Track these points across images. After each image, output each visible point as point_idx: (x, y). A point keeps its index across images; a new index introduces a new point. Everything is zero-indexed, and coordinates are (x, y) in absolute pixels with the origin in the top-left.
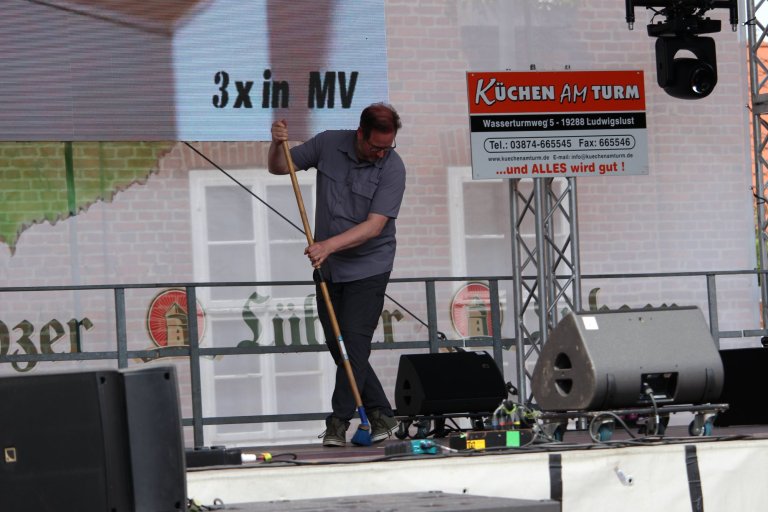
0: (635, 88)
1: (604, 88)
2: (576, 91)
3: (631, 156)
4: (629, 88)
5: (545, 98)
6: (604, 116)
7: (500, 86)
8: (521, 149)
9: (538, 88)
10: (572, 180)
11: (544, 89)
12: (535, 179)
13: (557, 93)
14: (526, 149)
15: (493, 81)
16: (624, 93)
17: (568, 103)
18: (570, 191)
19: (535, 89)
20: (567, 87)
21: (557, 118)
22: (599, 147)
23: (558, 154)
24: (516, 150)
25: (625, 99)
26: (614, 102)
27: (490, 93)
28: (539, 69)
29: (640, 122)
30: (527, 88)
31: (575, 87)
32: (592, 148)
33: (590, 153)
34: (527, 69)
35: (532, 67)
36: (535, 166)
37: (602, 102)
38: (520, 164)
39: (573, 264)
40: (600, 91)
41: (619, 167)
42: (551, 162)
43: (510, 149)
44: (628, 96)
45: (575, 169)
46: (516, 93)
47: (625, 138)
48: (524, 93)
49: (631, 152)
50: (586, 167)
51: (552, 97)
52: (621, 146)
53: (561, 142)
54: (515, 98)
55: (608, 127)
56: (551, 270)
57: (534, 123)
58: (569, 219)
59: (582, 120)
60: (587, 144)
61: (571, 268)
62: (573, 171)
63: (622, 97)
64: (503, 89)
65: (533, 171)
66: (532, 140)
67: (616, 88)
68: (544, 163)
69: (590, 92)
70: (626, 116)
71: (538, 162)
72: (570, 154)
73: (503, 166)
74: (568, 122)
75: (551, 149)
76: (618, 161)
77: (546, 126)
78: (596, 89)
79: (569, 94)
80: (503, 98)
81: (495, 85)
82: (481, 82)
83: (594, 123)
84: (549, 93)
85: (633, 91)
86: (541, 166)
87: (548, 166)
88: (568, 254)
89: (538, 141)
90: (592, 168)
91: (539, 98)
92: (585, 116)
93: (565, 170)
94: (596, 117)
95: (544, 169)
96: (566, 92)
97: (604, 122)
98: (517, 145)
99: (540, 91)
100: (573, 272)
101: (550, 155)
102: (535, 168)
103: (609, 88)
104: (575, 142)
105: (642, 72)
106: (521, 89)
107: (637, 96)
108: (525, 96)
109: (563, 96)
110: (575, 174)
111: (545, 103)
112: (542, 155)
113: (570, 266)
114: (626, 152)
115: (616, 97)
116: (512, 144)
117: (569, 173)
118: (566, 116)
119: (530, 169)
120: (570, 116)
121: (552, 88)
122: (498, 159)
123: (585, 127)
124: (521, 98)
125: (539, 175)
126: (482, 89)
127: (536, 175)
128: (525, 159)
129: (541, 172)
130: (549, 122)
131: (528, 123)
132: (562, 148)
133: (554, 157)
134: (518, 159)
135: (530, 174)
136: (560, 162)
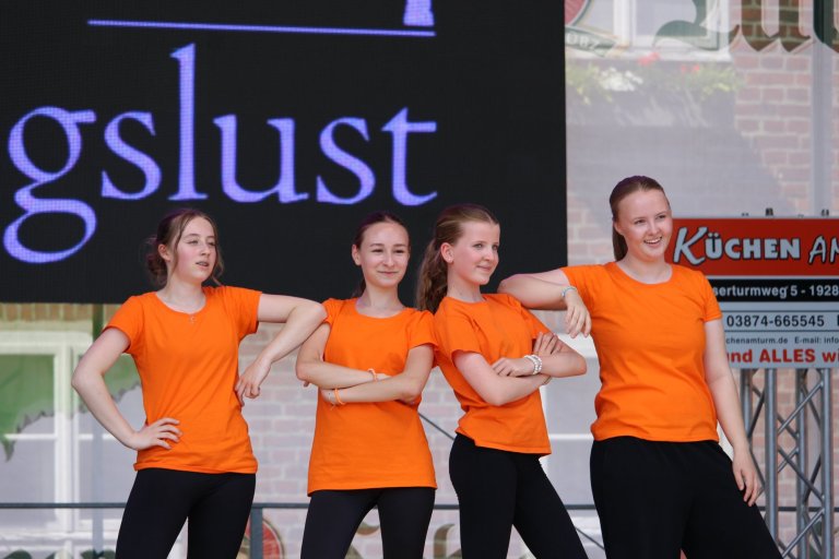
2: (834, 248)
5: (784, 255)
7: (714, 238)
8: (743, 327)
9: (775, 242)
10: (826, 373)
11: (784, 243)
12: (767, 370)
13: (805, 249)
14: (752, 327)
15: (703, 230)
17: (821, 264)
18: (822, 389)
19: (770, 244)
20: (820, 240)
21: (801, 284)
23: (802, 336)
24: (735, 327)
27: (698, 248)
28: (779, 214)
30: (757, 242)
31: (834, 241)
34: (761, 214)
35: (769, 211)
36: (765, 352)
38: (742, 349)
39: (823, 493)
42: (791, 348)
45: (828, 357)
46: (739, 248)
48: (751, 248)
51: (796, 254)
53: (808, 319)
54: (737, 255)
56: (802, 499)
57: (766, 292)
58: (820, 421)
61: (820, 498)
62: (826, 360)
64: (718, 243)
65: (762, 359)
66: (761, 316)
68: (779, 348)
71: (769, 348)
72: (822, 336)
74: (820, 290)
75: (791, 327)
77: (784, 295)
79: (824, 251)
80: (718, 254)
81: (706, 236)
82: (684, 231)
84: (791, 248)
86: (774, 352)
87: (785, 352)
88: (817, 485)
89: (771, 317)
91: (775, 255)
93: (813, 358)
95: (780, 355)
96: (820, 247)
98: (736, 321)
99: (778, 248)
100: (823, 503)
101: (790, 337)
102: (764, 356)
104: (830, 321)
106: (746, 242)
108: (752, 253)
109: (812, 254)
110: (829, 364)
111: (787, 263)
112: (777, 336)
113: (818, 496)
116: (730, 321)
117: (819, 362)
118: (816, 283)
119: (757, 355)
120: (823, 283)
121: (796, 242)
124: (747, 255)
125: (772, 365)
126: (685, 242)
127: (765, 364)
128: (748, 341)
129: (775, 360)
130: (793, 288)
131: (755, 291)
132: (809, 327)
133: (796, 340)
134: (738, 341)
135: (755, 363)
136: (805, 346)
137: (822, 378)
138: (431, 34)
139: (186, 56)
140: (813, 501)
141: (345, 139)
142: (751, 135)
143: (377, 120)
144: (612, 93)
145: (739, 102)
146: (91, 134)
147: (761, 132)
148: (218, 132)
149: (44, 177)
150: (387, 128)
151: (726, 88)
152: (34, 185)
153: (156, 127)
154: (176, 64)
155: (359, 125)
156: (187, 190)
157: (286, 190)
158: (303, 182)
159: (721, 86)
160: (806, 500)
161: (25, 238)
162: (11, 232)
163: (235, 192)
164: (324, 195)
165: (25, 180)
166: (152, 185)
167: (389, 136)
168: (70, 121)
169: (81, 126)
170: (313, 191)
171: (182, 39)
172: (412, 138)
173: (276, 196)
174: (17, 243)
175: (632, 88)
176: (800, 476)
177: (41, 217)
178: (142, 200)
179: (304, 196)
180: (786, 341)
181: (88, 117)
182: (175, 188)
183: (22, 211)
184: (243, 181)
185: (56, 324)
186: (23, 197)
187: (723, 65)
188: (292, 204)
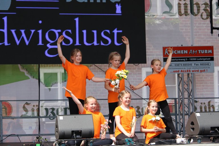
0: (211, 50)
1: (202, 51)
2: (194, 51)
3: (209, 68)
4: (209, 50)
5: (185, 53)
6: (202, 58)
8: (178, 66)
9: (183, 51)
11: (185, 51)
12: (182, 74)
13: (188, 52)
14: (179, 66)
16: (208, 52)
17: (191, 54)
18: (192, 77)
19: (182, 51)
20: (191, 50)
21: (188, 58)
22: (200, 65)
24: (176, 66)
25: (208, 53)
26: (204, 54)
28: (184, 46)
29: (212, 59)
30: (180, 51)
31: (194, 50)
32: (198, 66)
33: (198, 67)
34: (180, 46)
35: (182, 45)
36: (181, 70)
37: (201, 54)
38: (177, 70)
40: (201, 51)
41: (206, 71)
43: (174, 66)
44: (209, 53)
45: (193, 71)
46: (177, 52)
47: (208, 63)
49: (209, 67)
50: (196, 71)
51: (187, 53)
52: (206, 65)
53: (189, 64)
54: (176, 53)
55: (203, 60)
57: (182, 60)
58: (192, 83)
59: (195, 59)
60: (197, 65)
63: (207, 53)
65: (181, 72)
66: (181, 64)
67: (205, 51)
68: (184, 70)
69: (198, 52)
70: (208, 58)
71: (182, 70)
72: (192, 67)
73: (172, 70)
74: (191, 59)
75: (186, 66)
76: (206, 69)
77: (185, 60)
78: (199, 51)
79: (192, 52)
82: (166, 49)
83: (199, 59)
84: (186, 52)
85: (210, 51)
86: (183, 70)
87: (185, 70)
88: (191, 94)
89: (183, 64)
90: (198, 71)
91: (183, 53)
92: (196, 58)
93: (190, 71)
94: (199, 58)
95: (184, 71)
97: (202, 59)
99: (184, 51)
100: (192, 97)
101: (186, 68)
102: (181, 71)
103: (203, 51)
104: (193, 65)
105: (213, 47)
106: (178, 51)
107: (211, 53)
109: (190, 53)
110: (193, 72)
111: (185, 55)
113: (192, 96)
114: (208, 67)
115: (205, 53)
116: (175, 65)
117: (191, 72)
118: (191, 58)
119: (180, 71)
120: (192, 58)
121: (187, 51)
122: (171, 69)
123: (196, 60)
124: (178, 53)
125: (183, 73)
126: (167, 51)
127: (182, 73)
128: (179, 69)
129: (183, 72)
130: (186, 59)
131: (180, 59)
132: (189, 66)
133: (187, 68)
134: (177, 69)
135: (180, 72)
136: (189, 69)
137: (192, 75)
138: (121, 15)
139: (77, 20)
140: (191, 97)
141: (106, 34)
142: (183, 31)
143: (112, 30)
144: (157, 24)
145: (180, 25)
146: (60, 34)
147: (184, 30)
148: (83, 33)
149: (52, 42)
150: (113, 32)
151: (178, 23)
152: (50, 43)
153: (72, 32)
154: (75, 21)
155: (108, 31)
156: (77, 43)
157: (95, 43)
158: (98, 42)
159: (176, 22)
160: (189, 97)
161: (49, 53)
162: (46, 52)
163: (86, 43)
164: (102, 44)
165: (49, 42)
166: (71, 43)
167: (114, 33)
168: (56, 32)
169: (58, 32)
170: (100, 43)
171: (76, 17)
172: (118, 33)
173: (94, 44)
174: (47, 54)
175: (161, 23)
176: (188, 93)
177: (51, 49)
178: (69, 45)
179: (99, 44)
180: (185, 68)
181: (60, 31)
182: (75, 43)
183: (48, 48)
184: (87, 42)
185: (58, 67)
186: (48, 45)
187: (177, 18)
188: (96, 46)
